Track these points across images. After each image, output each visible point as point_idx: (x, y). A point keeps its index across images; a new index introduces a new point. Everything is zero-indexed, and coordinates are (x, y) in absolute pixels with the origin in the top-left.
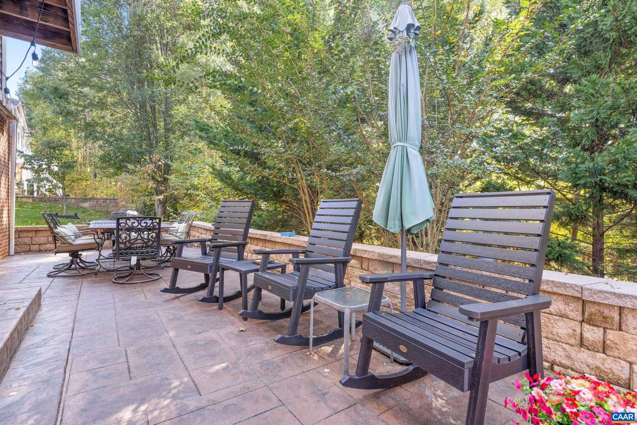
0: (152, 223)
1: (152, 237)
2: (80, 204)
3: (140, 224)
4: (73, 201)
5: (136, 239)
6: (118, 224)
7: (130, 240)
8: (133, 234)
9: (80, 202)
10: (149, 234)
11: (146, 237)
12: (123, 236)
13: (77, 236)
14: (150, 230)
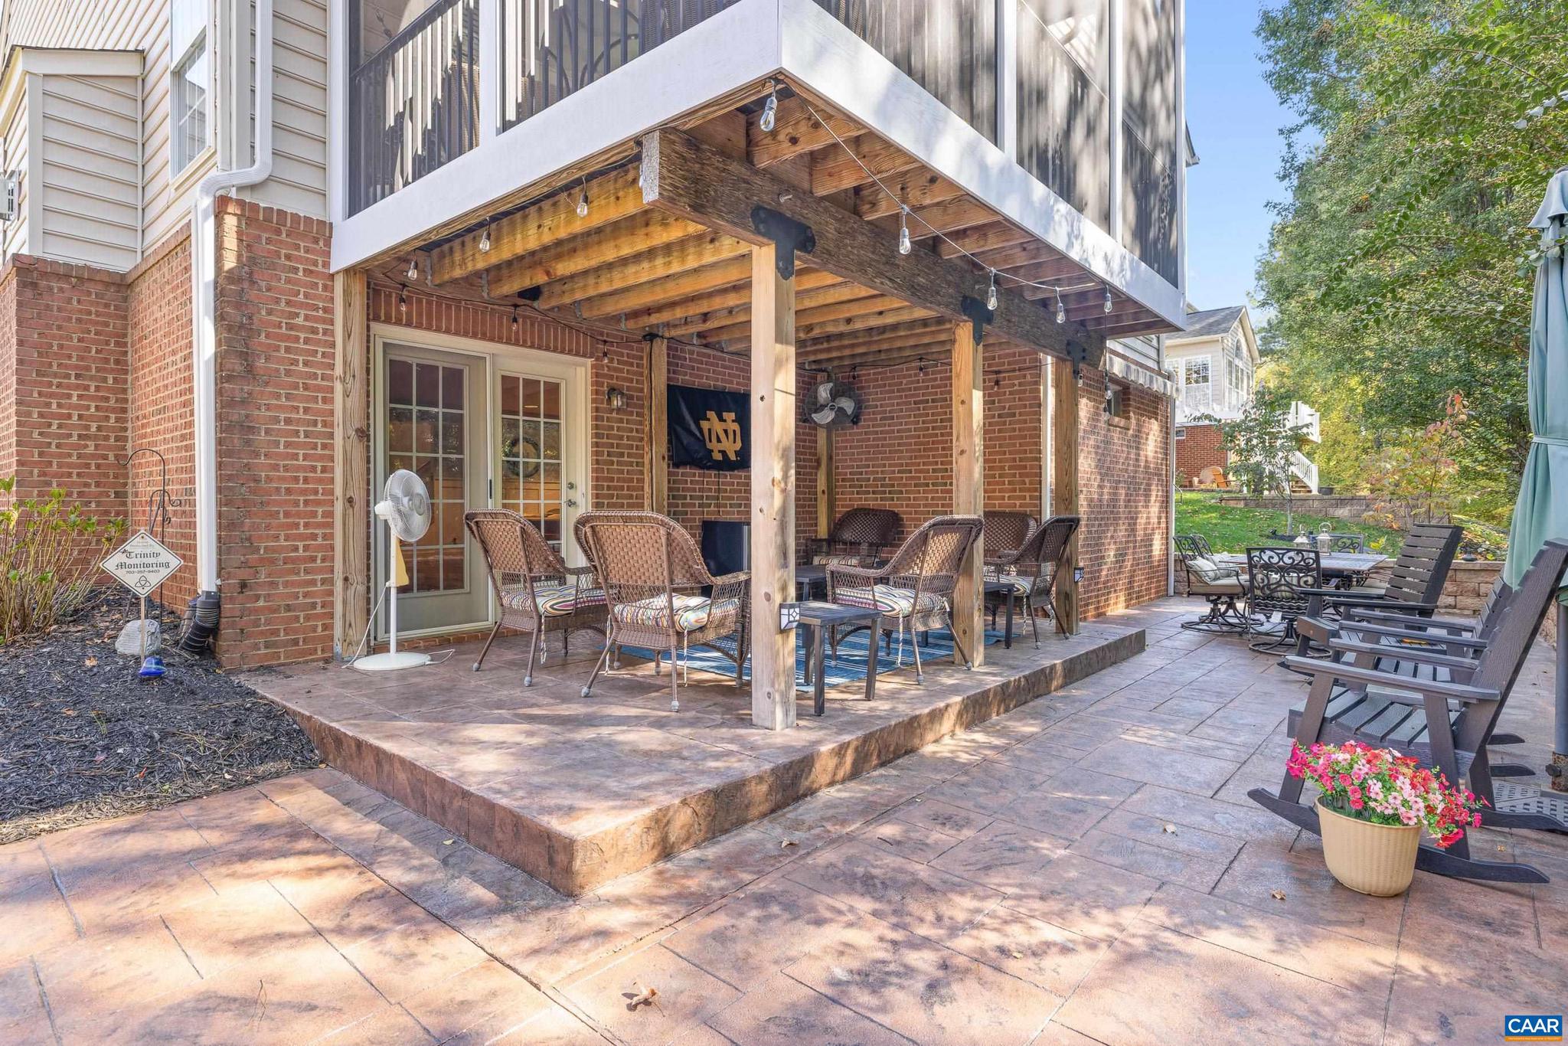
0: (1303, 559)
1: (1306, 582)
2: (1331, 510)
3: (1281, 559)
4: (1316, 503)
5: (1278, 584)
6: (1250, 558)
7: (1269, 585)
8: (1275, 577)
9: (1331, 506)
10: (1299, 578)
11: (1295, 582)
12: (1259, 576)
13: (1216, 578)
14: (1301, 571)
